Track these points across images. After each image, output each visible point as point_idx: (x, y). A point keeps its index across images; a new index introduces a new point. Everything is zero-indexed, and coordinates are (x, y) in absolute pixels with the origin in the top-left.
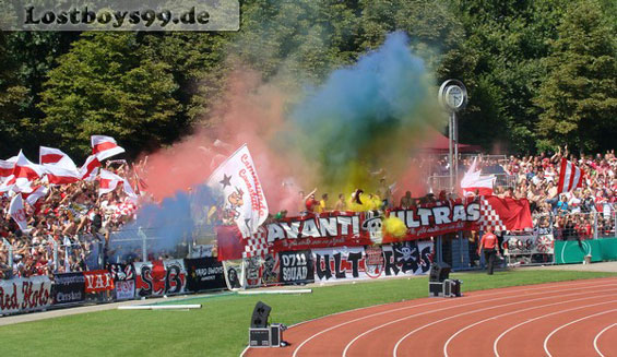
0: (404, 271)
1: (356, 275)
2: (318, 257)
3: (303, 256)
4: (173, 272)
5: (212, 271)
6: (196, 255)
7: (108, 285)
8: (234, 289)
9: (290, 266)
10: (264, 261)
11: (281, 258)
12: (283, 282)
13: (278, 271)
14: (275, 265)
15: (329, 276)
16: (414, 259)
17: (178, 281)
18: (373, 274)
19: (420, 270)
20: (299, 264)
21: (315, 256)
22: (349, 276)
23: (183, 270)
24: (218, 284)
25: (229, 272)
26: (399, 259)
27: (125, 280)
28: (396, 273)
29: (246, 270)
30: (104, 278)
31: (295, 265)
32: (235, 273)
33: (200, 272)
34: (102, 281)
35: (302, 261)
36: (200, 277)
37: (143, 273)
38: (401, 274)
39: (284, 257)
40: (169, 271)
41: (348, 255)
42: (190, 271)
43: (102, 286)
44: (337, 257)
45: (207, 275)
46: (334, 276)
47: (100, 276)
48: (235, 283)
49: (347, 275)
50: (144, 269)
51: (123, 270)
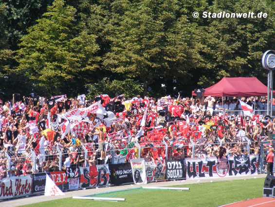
0: (240, 173)
1: (211, 175)
2: (189, 163)
3: (180, 163)
4: (102, 173)
5: (125, 172)
6: (116, 162)
7: (64, 180)
8: (138, 184)
9: (172, 169)
10: (156, 166)
11: (166, 164)
12: (167, 179)
13: (164, 172)
14: (163, 169)
15: (195, 175)
16: (247, 165)
17: (105, 178)
18: (222, 175)
19: (249, 173)
20: (177, 167)
21: (187, 163)
22: (207, 175)
23: (108, 172)
24: (128, 180)
25: (135, 173)
26: (238, 165)
27: (74, 177)
28: (236, 174)
29: (146, 171)
30: (62, 176)
31: (175, 169)
32: (139, 173)
33: (118, 172)
34: (60, 179)
35: (179, 166)
36: (118, 176)
37: (84, 173)
38: (238, 174)
39: (168, 163)
40: (100, 172)
41: (207, 163)
42: (112, 172)
43: (60, 181)
44: (200, 163)
45: (122, 174)
46: (198, 175)
47: (59, 175)
48: (139, 180)
49: (206, 175)
50: (85, 170)
51: (73, 172)
